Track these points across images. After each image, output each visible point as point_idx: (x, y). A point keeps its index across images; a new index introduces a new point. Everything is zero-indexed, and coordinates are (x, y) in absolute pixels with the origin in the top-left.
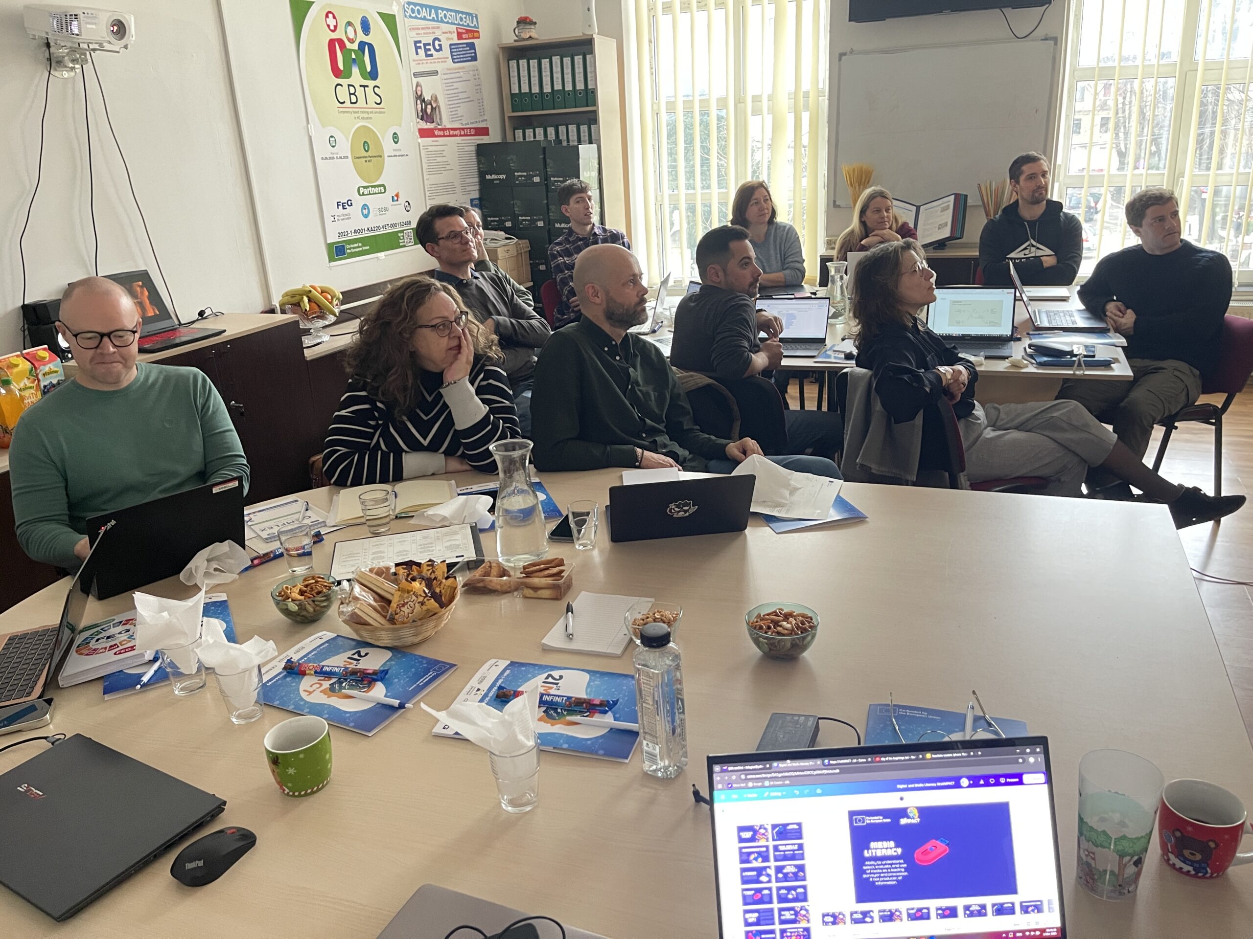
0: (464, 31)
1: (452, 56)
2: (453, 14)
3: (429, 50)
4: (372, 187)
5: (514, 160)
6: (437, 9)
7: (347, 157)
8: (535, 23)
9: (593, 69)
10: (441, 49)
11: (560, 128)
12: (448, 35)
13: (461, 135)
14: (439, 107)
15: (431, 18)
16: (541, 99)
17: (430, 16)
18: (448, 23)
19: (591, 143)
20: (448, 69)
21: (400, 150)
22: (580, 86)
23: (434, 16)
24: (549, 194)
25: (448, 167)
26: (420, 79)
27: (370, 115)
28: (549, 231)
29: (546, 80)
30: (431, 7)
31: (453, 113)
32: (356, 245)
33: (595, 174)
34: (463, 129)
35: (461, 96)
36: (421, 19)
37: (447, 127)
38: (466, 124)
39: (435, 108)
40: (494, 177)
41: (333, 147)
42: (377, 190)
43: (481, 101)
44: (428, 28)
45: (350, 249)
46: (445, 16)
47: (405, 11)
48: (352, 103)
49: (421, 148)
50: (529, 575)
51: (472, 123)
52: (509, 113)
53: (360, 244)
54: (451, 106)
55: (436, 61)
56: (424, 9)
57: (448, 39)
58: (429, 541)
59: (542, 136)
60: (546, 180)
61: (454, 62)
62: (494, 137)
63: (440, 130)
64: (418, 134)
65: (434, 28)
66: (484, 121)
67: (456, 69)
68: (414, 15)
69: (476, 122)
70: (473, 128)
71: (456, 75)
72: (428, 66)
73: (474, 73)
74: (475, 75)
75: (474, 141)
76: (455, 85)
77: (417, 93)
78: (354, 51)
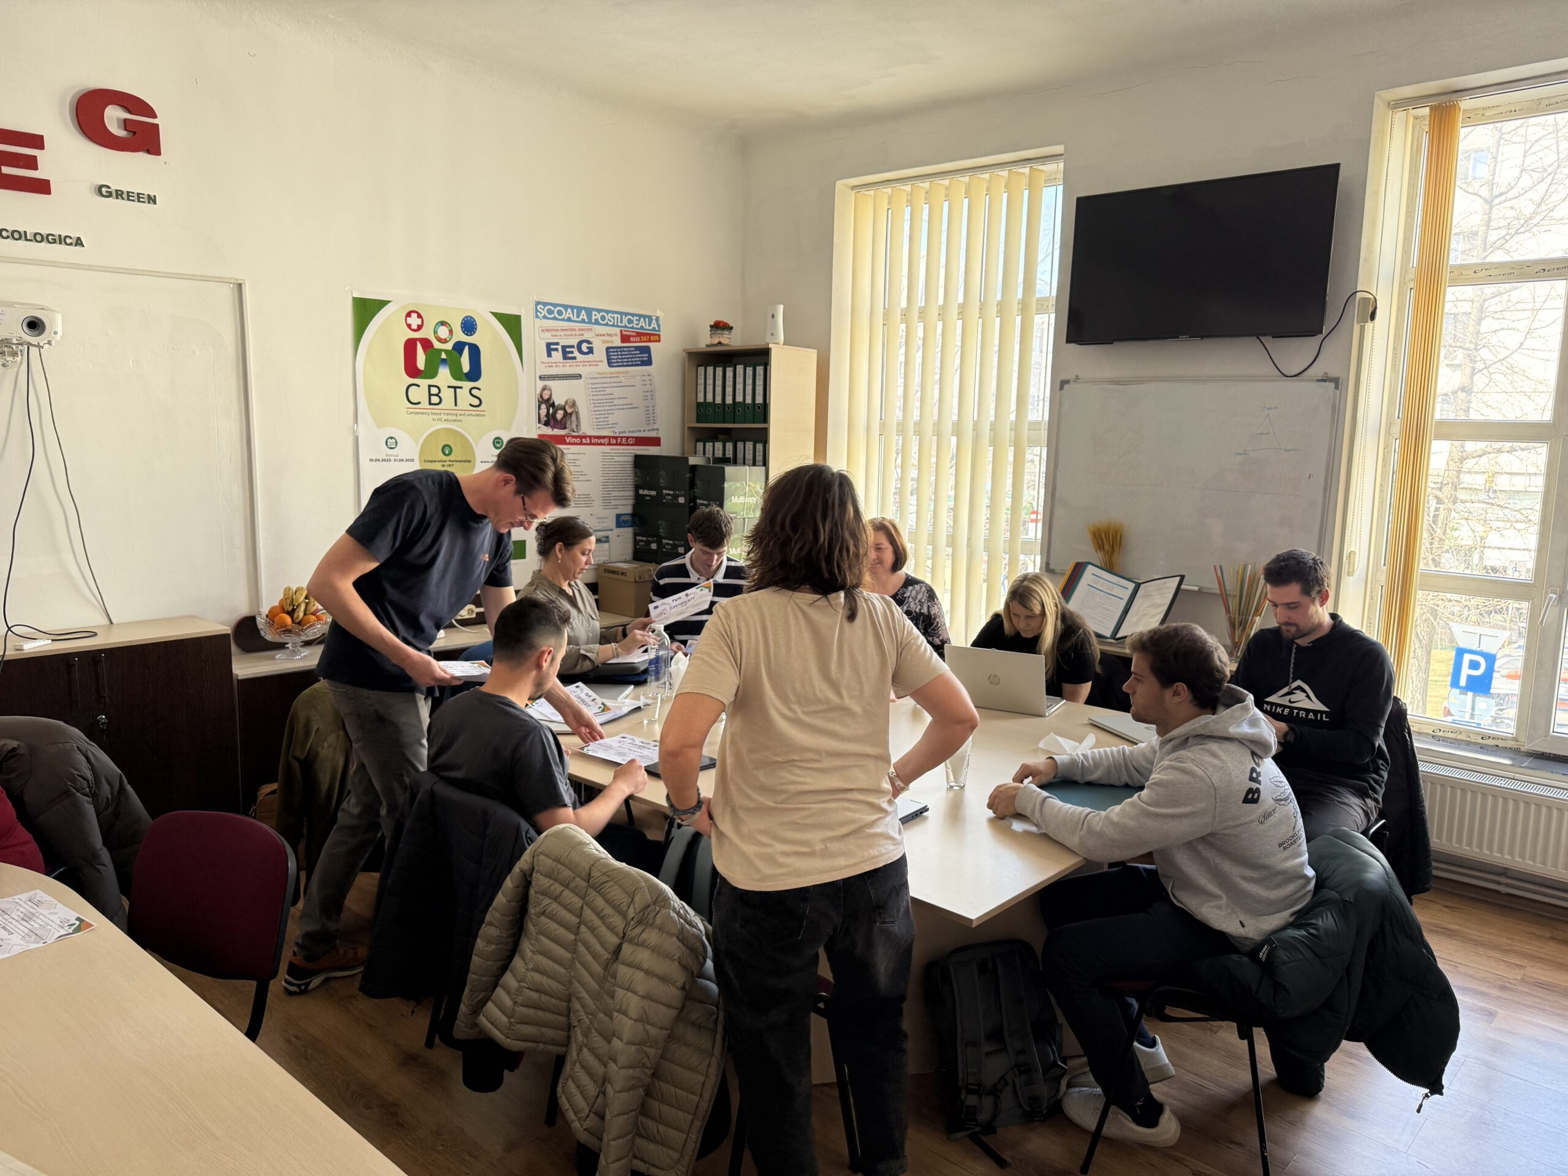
0: (634, 334)
1: (609, 360)
2: (616, 315)
3: (572, 352)
5: (664, 476)
6: (589, 311)
7: (413, 460)
8: (731, 328)
10: (591, 351)
12: (604, 337)
13: (610, 444)
14: (577, 413)
15: (580, 319)
16: (723, 412)
17: (578, 317)
18: (607, 325)
20: (598, 373)
23: (585, 317)
25: (583, 478)
27: (459, 418)
29: (729, 390)
30: (579, 309)
31: (599, 420)
34: (616, 438)
35: (616, 402)
36: (563, 320)
37: (589, 433)
38: (620, 433)
39: (571, 414)
40: (646, 492)
41: (391, 448)
43: (651, 409)
44: (575, 330)
46: (603, 318)
47: (537, 311)
48: (430, 404)
51: (633, 432)
52: (691, 422)
54: (597, 413)
55: (581, 364)
56: (569, 310)
57: (604, 342)
60: (691, 502)
61: (610, 366)
62: (669, 448)
63: (576, 437)
65: (583, 330)
66: (653, 430)
67: (614, 373)
68: (552, 316)
69: (640, 431)
70: (632, 437)
71: (612, 380)
72: (569, 368)
73: (643, 378)
74: (645, 381)
75: (632, 452)
76: (608, 391)
77: (541, 396)
78: (446, 351)
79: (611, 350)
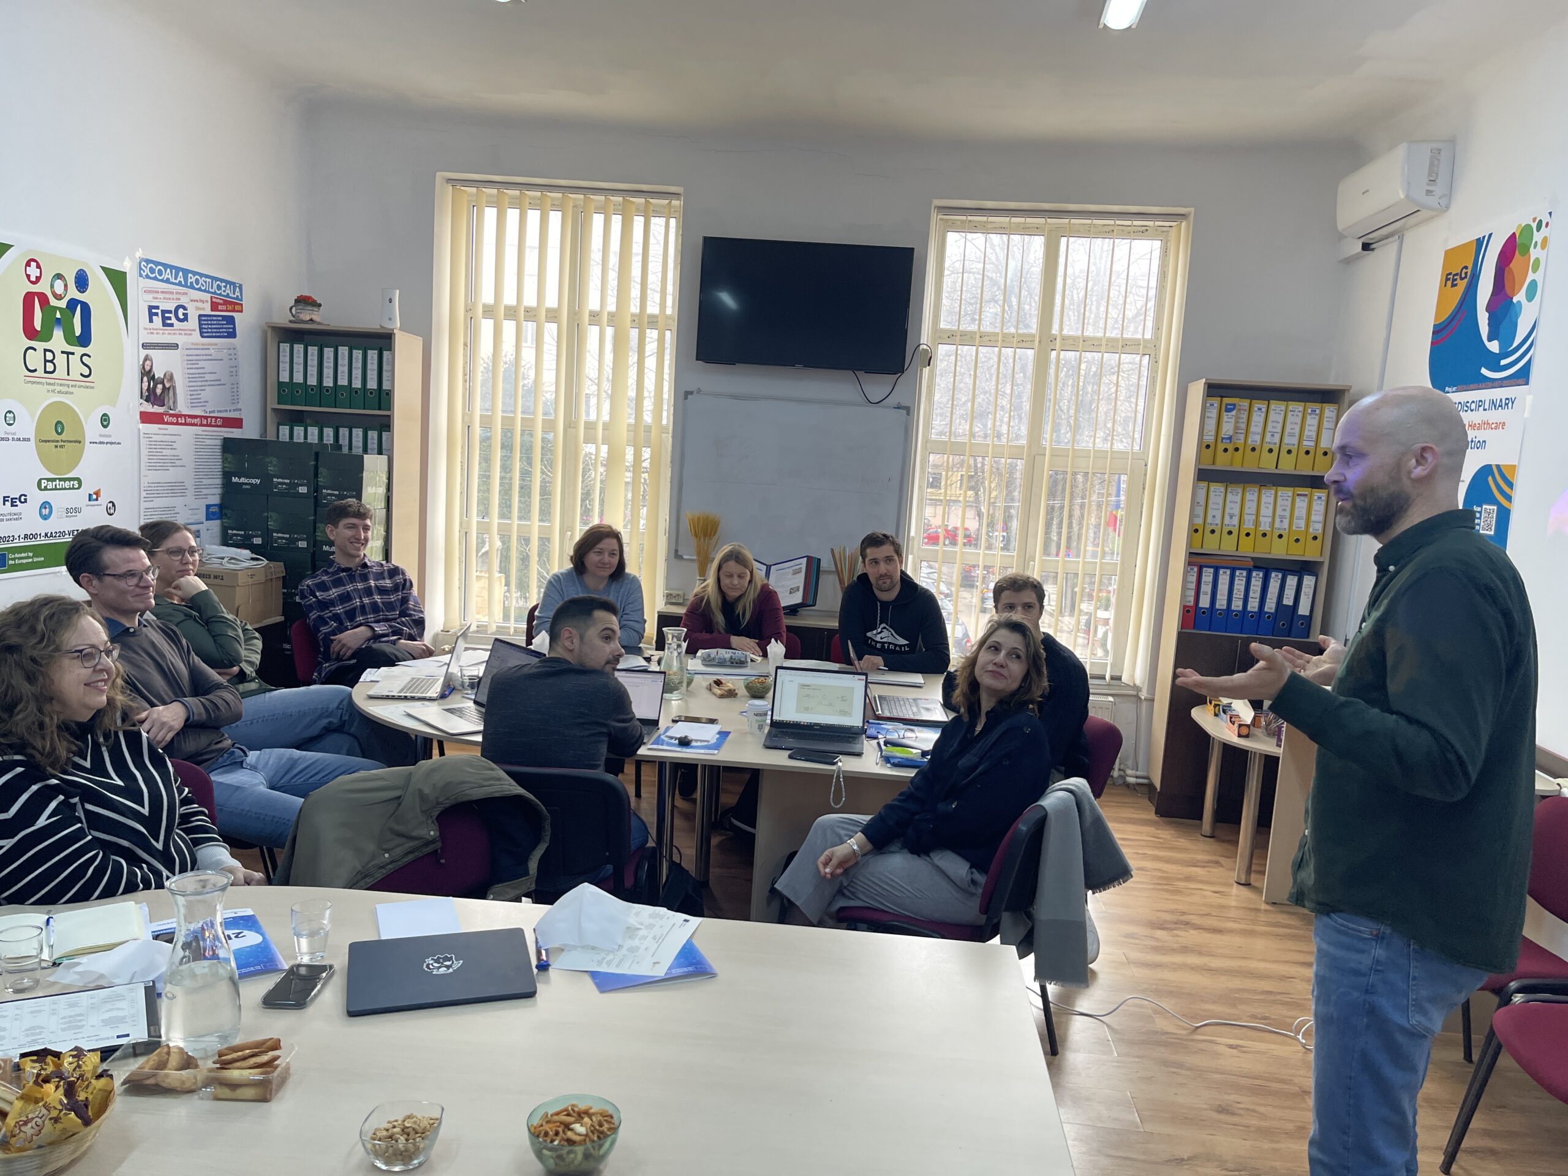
0: (221, 301)
1: (201, 329)
2: (208, 280)
3: (170, 318)
4: (60, 480)
5: (274, 463)
6: (186, 272)
7: (29, 440)
8: (320, 305)
9: (390, 368)
10: (186, 318)
11: (341, 430)
12: (198, 304)
13: (202, 425)
14: (174, 388)
15: (177, 282)
16: (318, 394)
17: (176, 279)
18: (199, 289)
19: (380, 453)
20: (192, 344)
21: (110, 436)
22: (372, 384)
23: (182, 280)
24: (318, 508)
25: (178, 463)
26: (152, 353)
27: (71, 389)
28: (313, 554)
29: (328, 372)
30: (178, 269)
31: (194, 397)
32: (23, 555)
33: (382, 490)
34: (206, 418)
35: (208, 377)
36: (162, 281)
38: (210, 412)
39: (169, 389)
40: (243, 480)
41: (10, 425)
42: (67, 484)
43: (235, 386)
44: (172, 293)
45: (14, 559)
46: (197, 281)
47: (141, 269)
48: (46, 372)
49: (142, 435)
50: (225, 1065)
51: (221, 412)
52: (273, 403)
53: (31, 554)
54: (190, 389)
55: (178, 332)
56: (168, 270)
57: (198, 308)
58: (78, 1011)
59: (316, 438)
60: (316, 491)
61: (203, 337)
62: (250, 431)
64: (138, 417)
65: (180, 293)
66: (237, 410)
67: (205, 345)
68: (153, 276)
69: (226, 411)
70: (220, 418)
71: (204, 352)
72: (166, 337)
73: (229, 352)
74: (231, 355)
75: (222, 434)
76: (201, 364)
77: (144, 368)
78: (60, 309)
79: (203, 318)
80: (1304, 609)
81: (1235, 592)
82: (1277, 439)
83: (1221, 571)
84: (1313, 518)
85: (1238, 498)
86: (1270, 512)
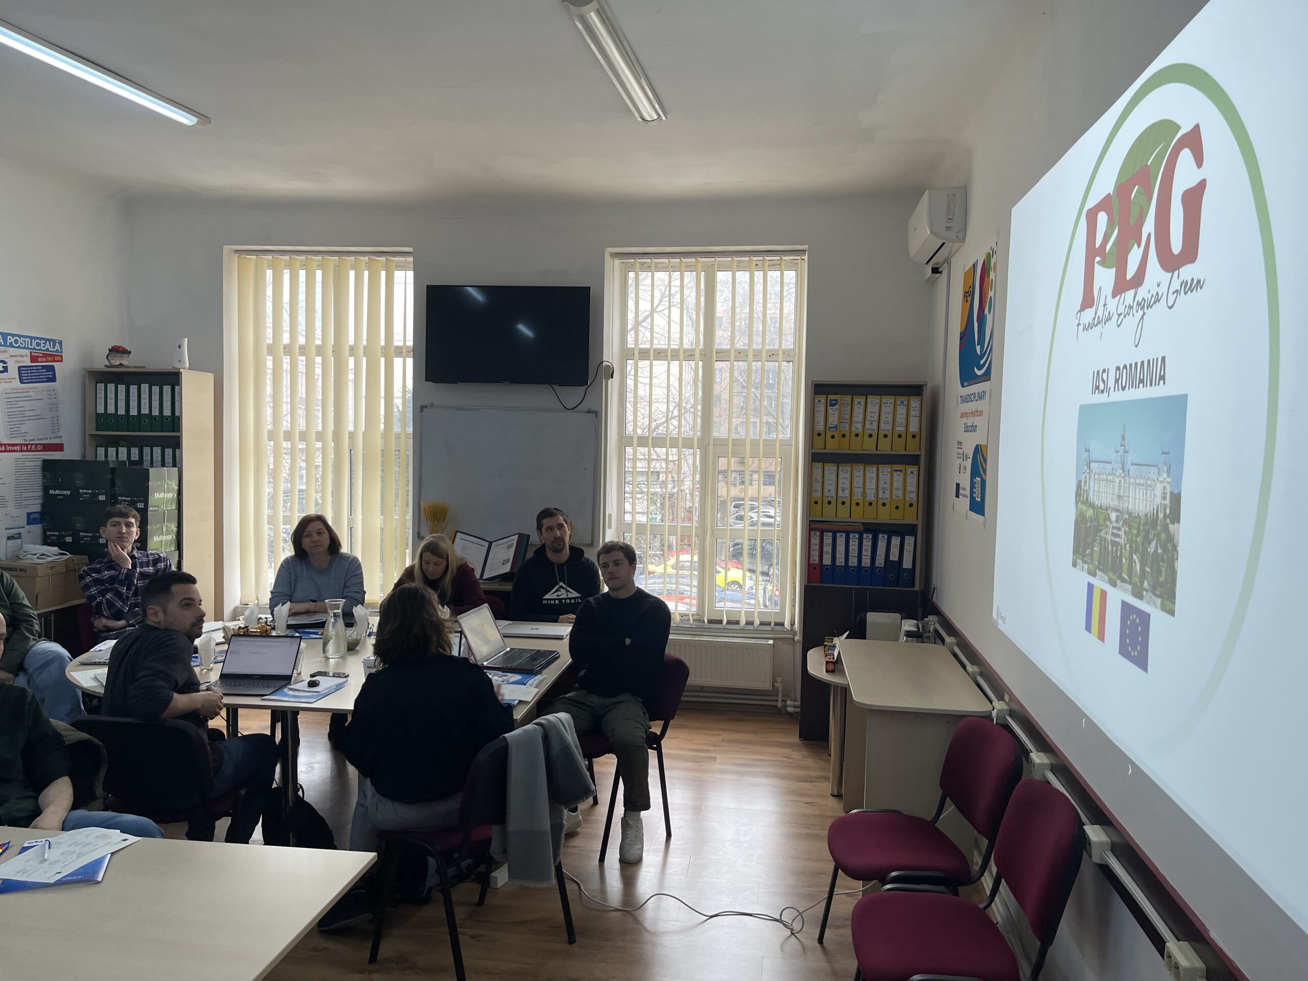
0: (41, 355)
1: (20, 377)
2: (27, 340)
5: (81, 477)
6: (5, 336)
8: (130, 352)
9: (181, 399)
10: (6, 369)
11: (144, 449)
12: (16, 358)
13: (21, 451)
16: (127, 421)
18: (19, 347)
20: (11, 389)
22: (167, 412)
23: (2, 342)
29: (133, 404)
31: (13, 430)
33: (172, 495)
34: (25, 445)
35: (27, 414)
37: (3, 443)
38: (30, 441)
40: (57, 492)
43: (55, 419)
46: (16, 341)
51: (41, 439)
52: (91, 430)
54: (10, 424)
57: (17, 362)
59: (125, 455)
61: (22, 383)
62: (71, 452)
66: (57, 437)
67: (25, 389)
69: (47, 439)
70: (41, 444)
71: (23, 395)
73: (49, 393)
74: (51, 395)
75: (42, 457)
76: (21, 404)
79: (22, 369)
80: (907, 564)
81: (851, 551)
82: (875, 426)
83: (838, 535)
84: (908, 489)
85: (848, 475)
86: (874, 486)
